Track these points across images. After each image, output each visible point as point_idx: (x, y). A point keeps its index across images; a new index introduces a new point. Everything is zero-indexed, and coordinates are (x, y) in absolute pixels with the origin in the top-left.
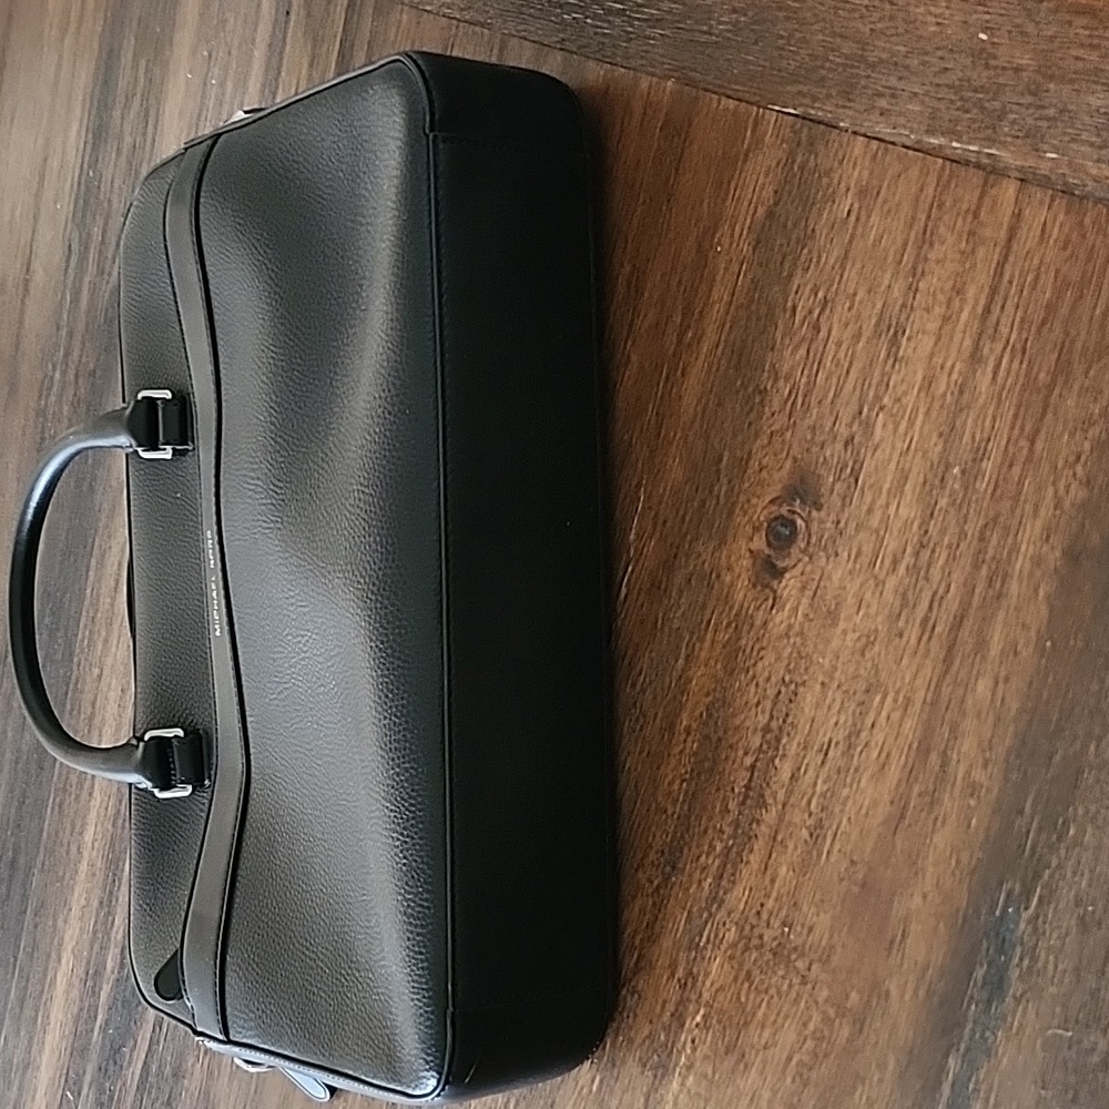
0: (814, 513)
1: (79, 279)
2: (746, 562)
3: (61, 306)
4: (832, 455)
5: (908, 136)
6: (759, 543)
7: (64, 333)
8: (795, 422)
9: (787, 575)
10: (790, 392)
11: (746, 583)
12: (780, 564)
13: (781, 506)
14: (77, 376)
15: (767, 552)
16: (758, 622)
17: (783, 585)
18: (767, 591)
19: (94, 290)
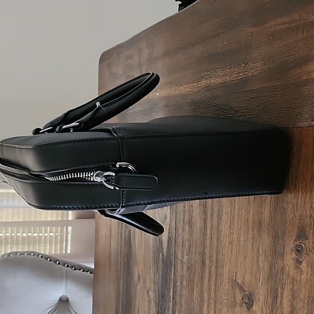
0: (306, 241)
1: (122, 230)
2: (292, 262)
3: (118, 239)
4: (307, 222)
5: (307, 124)
6: (294, 255)
7: (120, 246)
8: (295, 215)
9: (303, 263)
10: (292, 207)
11: (292, 268)
12: (300, 260)
13: (297, 241)
14: (123, 257)
15: (296, 257)
16: (298, 280)
17: (302, 266)
18: (299, 269)
19: (125, 232)
